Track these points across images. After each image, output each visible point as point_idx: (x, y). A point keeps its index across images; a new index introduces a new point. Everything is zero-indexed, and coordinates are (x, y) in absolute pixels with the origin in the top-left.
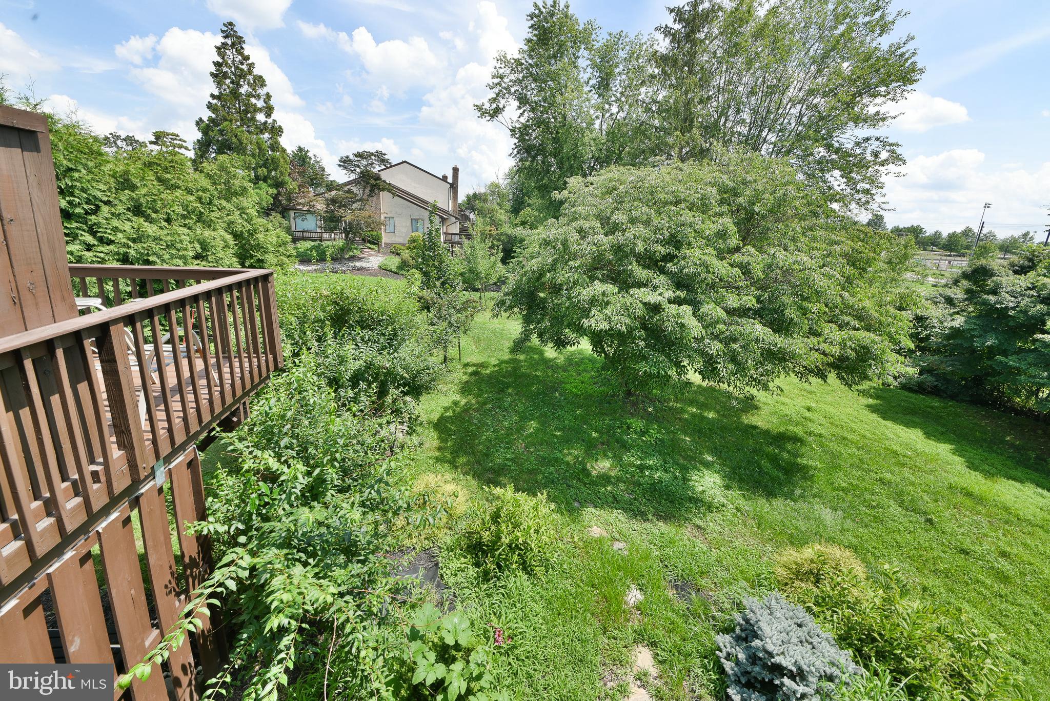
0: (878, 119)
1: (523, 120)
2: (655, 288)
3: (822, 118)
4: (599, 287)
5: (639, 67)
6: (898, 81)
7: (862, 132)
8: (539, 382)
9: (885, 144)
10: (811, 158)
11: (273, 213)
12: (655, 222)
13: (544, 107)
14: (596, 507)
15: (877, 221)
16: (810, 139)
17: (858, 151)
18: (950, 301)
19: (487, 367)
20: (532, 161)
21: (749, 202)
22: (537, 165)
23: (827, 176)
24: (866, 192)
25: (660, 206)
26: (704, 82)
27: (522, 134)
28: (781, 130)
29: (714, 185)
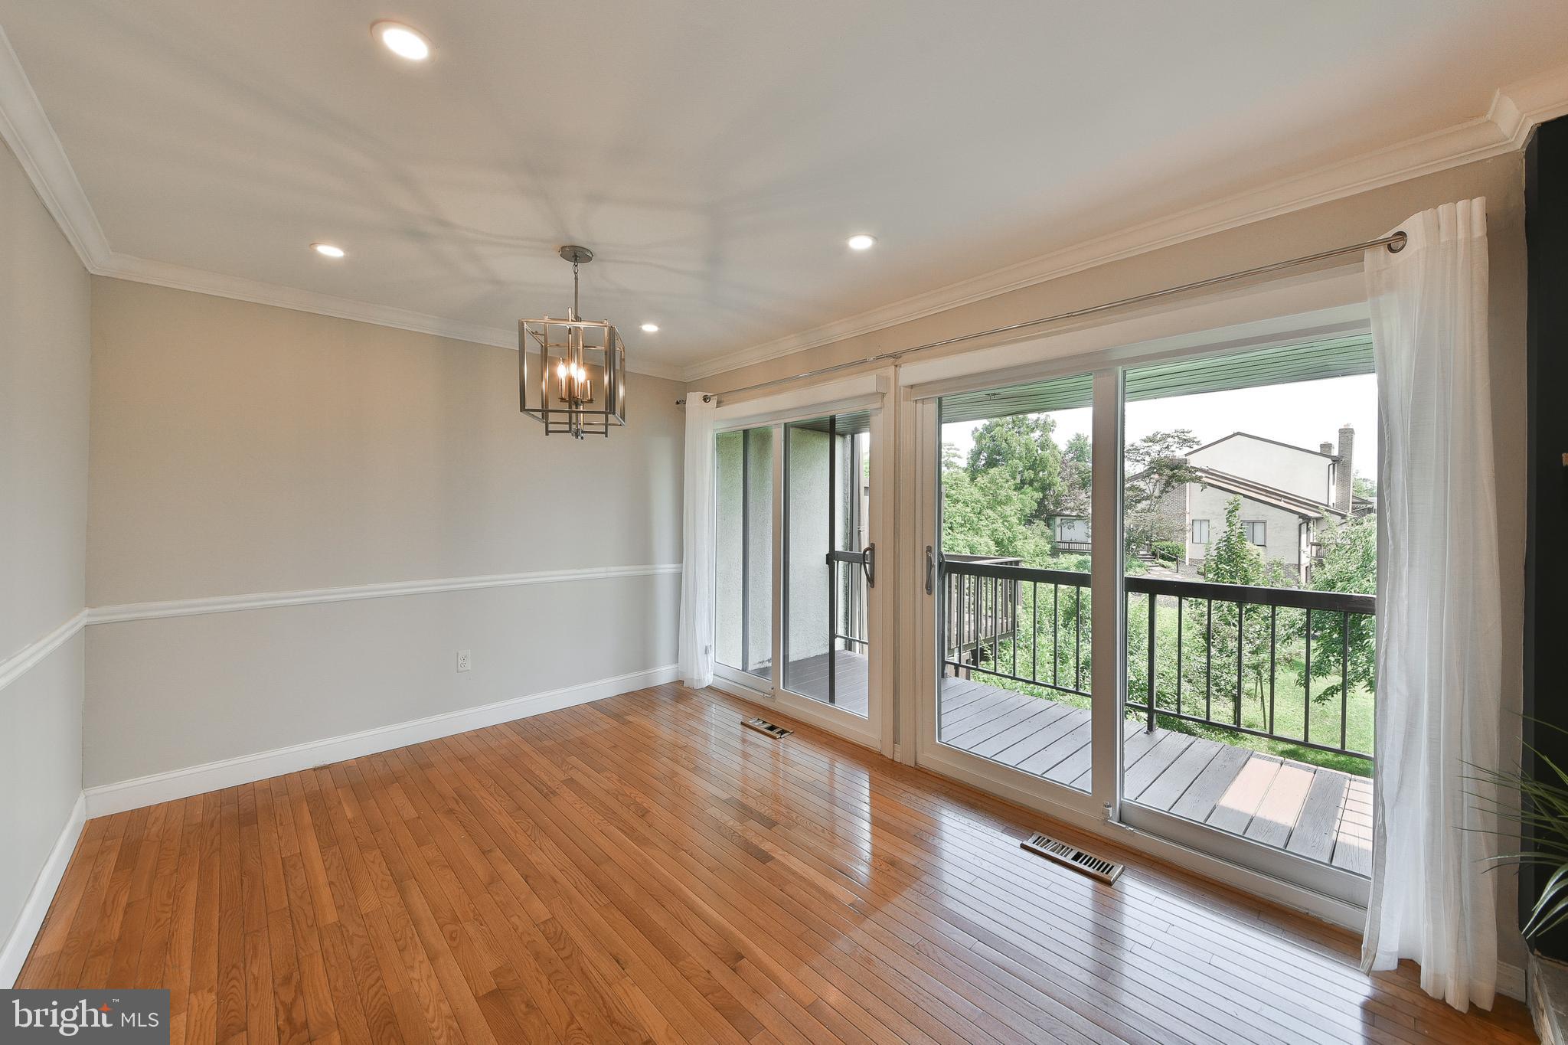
11: (1037, 521)
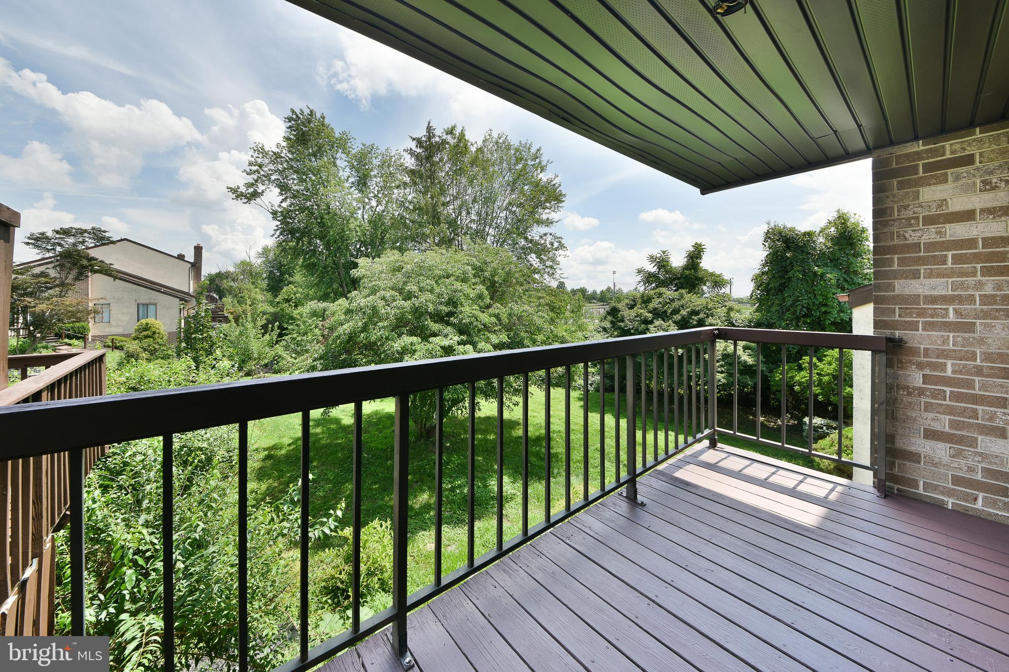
0: (548, 223)
1: (284, 205)
2: (446, 336)
3: (519, 221)
4: (407, 340)
5: (391, 173)
6: (554, 201)
7: (542, 230)
8: (343, 448)
9: (556, 238)
10: (517, 246)
12: (437, 290)
13: (306, 195)
14: (425, 530)
15: (561, 285)
16: (514, 234)
17: (542, 242)
18: (605, 329)
19: (281, 448)
20: (298, 243)
21: (491, 275)
22: (303, 246)
23: (529, 257)
24: (551, 267)
25: (438, 279)
26: (443, 192)
27: (285, 217)
28: (497, 227)
29: (468, 265)
